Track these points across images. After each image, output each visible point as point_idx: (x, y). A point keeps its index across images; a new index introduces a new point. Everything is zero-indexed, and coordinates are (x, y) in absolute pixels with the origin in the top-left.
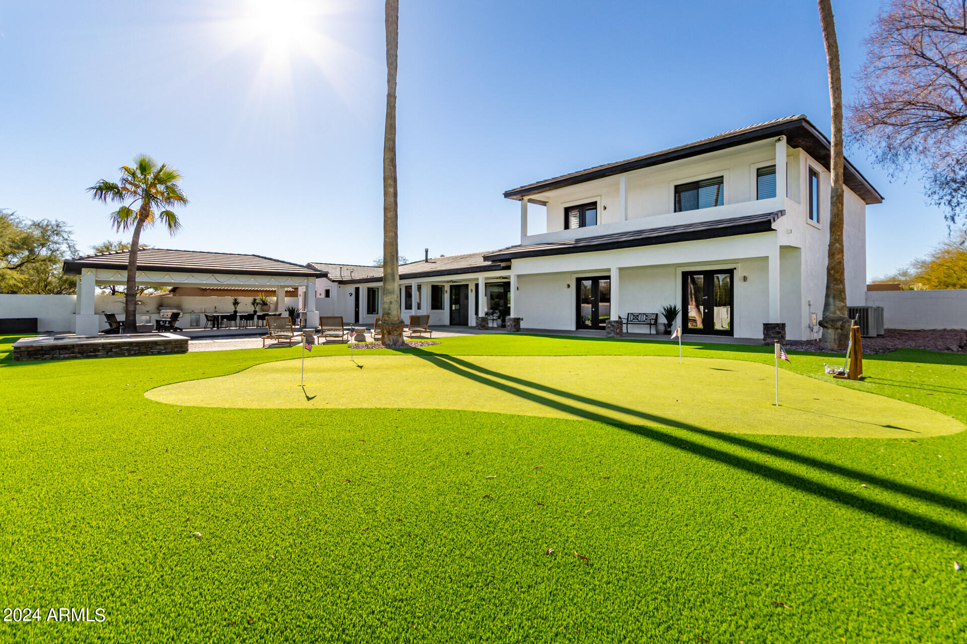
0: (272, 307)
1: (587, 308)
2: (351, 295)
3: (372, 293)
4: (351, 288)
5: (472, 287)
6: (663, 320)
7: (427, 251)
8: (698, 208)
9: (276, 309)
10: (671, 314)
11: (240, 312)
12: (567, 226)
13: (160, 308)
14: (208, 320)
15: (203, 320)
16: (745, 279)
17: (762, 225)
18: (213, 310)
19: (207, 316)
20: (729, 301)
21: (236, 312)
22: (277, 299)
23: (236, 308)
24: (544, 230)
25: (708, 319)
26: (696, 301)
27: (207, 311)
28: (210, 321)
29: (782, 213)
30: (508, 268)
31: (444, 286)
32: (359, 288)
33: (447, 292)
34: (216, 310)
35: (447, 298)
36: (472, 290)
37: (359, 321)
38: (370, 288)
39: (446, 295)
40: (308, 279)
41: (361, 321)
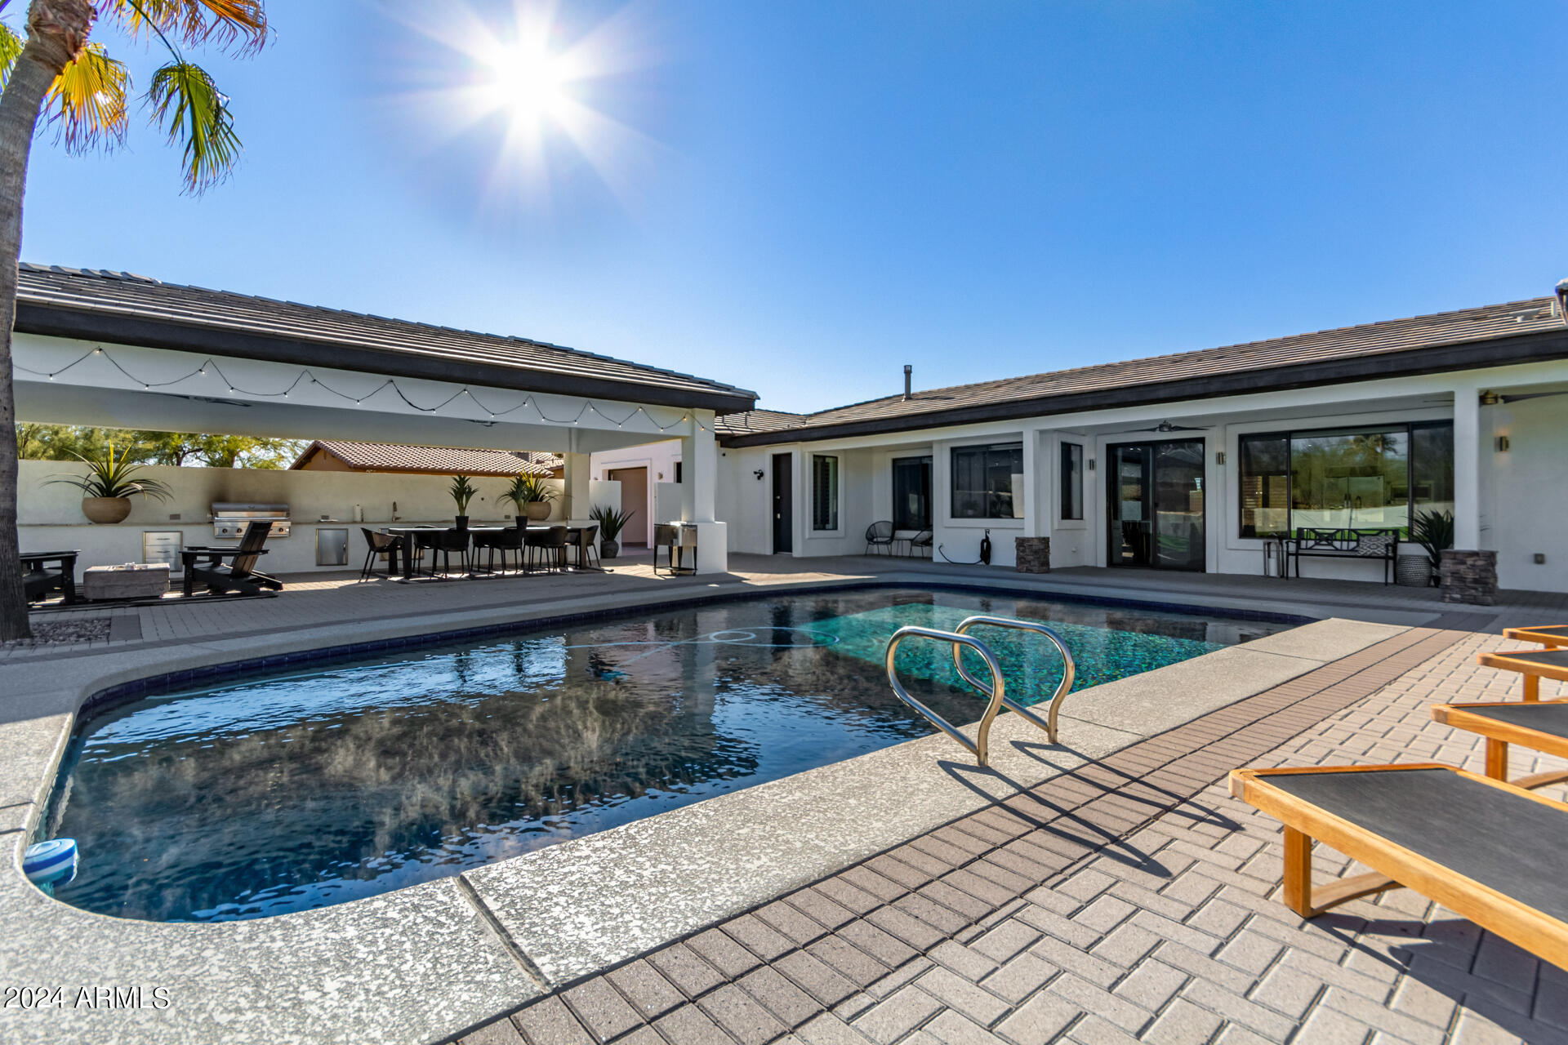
0: (555, 507)
2: (760, 475)
3: (823, 468)
4: (763, 458)
7: (908, 372)
9: (565, 514)
11: (478, 522)
13: (216, 506)
14: (373, 547)
15: (358, 551)
18: (386, 513)
19: (368, 534)
21: (462, 521)
22: (568, 486)
23: (462, 508)
27: (369, 517)
28: (381, 550)
31: (1081, 446)
32: (789, 455)
33: (1092, 465)
34: (397, 514)
35: (1092, 484)
36: (1220, 459)
37: (790, 550)
38: (824, 457)
39: (1089, 476)
40: (693, 417)
41: (798, 551)
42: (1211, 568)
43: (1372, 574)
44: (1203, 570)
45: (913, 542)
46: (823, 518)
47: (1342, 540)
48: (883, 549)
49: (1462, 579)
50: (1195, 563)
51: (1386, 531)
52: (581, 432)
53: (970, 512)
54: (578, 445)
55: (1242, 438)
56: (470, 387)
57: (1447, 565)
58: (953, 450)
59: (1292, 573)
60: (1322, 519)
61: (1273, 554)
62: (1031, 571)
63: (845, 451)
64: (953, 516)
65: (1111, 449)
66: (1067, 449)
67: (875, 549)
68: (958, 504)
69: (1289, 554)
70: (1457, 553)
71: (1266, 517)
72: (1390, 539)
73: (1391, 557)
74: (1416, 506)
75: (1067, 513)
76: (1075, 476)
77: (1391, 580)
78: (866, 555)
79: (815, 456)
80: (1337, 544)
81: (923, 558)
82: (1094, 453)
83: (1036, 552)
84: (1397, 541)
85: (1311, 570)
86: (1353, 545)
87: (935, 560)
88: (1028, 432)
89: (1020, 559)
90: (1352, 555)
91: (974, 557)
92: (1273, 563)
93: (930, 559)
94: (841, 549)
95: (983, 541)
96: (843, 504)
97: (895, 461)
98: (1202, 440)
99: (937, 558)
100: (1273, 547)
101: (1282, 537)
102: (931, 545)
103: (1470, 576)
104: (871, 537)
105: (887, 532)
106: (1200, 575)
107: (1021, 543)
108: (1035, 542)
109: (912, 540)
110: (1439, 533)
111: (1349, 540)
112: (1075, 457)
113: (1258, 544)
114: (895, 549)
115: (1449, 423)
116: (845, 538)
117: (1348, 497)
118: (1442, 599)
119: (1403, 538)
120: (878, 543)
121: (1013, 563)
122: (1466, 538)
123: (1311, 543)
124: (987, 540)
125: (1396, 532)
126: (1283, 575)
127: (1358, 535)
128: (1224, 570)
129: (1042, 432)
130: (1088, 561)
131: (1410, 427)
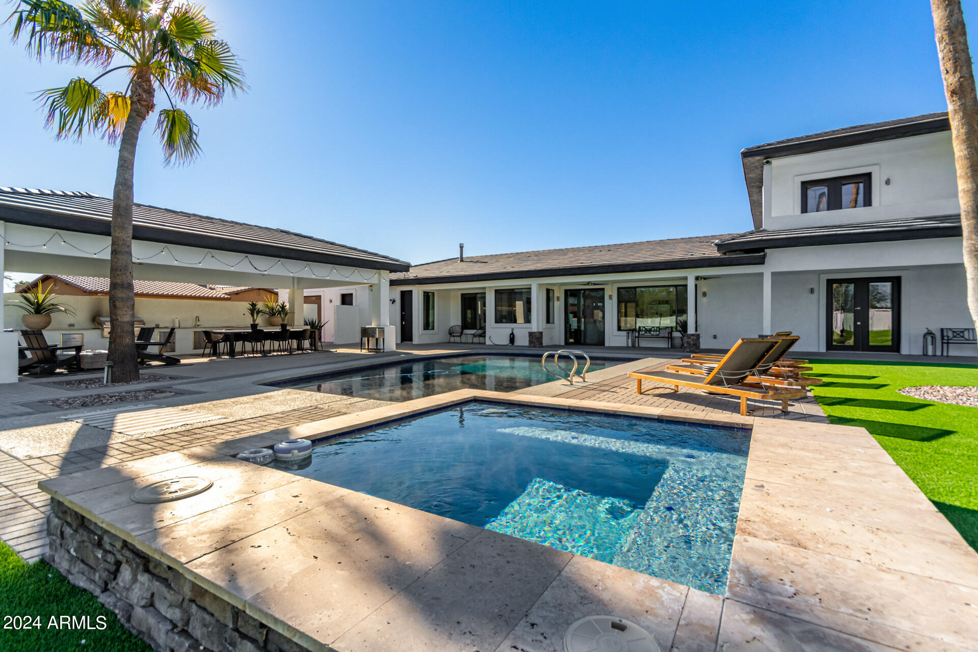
2: (394, 302)
3: (428, 298)
4: (395, 293)
7: (462, 247)
9: (290, 323)
12: (804, 208)
13: (102, 319)
18: (191, 322)
21: (255, 326)
31: (553, 290)
32: (411, 292)
33: (558, 299)
34: (198, 323)
35: (558, 307)
36: (610, 297)
37: (411, 340)
38: (428, 293)
39: (557, 304)
40: (380, 274)
41: (416, 340)
42: (607, 344)
43: (663, 344)
44: (604, 345)
45: (474, 335)
46: (428, 325)
47: (654, 331)
48: (457, 339)
49: (690, 344)
50: (600, 342)
51: (668, 327)
52: (300, 279)
53: (504, 320)
54: (298, 285)
55: (619, 289)
56: (281, 259)
57: (685, 339)
58: (496, 291)
59: (637, 345)
60: (648, 323)
61: (630, 337)
62: (535, 347)
63: (438, 290)
64: (496, 322)
65: (566, 291)
66: (548, 291)
67: (452, 339)
68: (498, 318)
69: (636, 337)
70: (688, 335)
71: (626, 322)
72: (670, 330)
73: (670, 338)
74: (678, 318)
75: (548, 321)
76: (551, 304)
77: (670, 346)
78: (449, 342)
79: (424, 292)
80: (652, 333)
81: (480, 343)
82: (559, 293)
83: (538, 338)
84: (672, 331)
85: (644, 343)
86: (658, 333)
87: (487, 344)
88: (534, 284)
89: (530, 342)
90: (657, 337)
91: (506, 341)
92: (630, 341)
93: (485, 343)
94: (436, 340)
95: (511, 334)
96: (437, 316)
97: (462, 295)
98: (603, 289)
99: (488, 342)
100: (630, 334)
101: (634, 330)
102: (485, 336)
103: (692, 343)
104: (451, 333)
105: (459, 330)
106: (602, 347)
107: (531, 334)
108: (537, 334)
109: (473, 334)
110: (684, 326)
111: (656, 331)
112: (551, 295)
113: (625, 333)
114: (463, 339)
115: (686, 286)
116: (439, 332)
117: (657, 314)
118: (684, 352)
119: (674, 330)
120: (454, 336)
121: (527, 344)
122: (691, 330)
123: (643, 332)
124: (512, 334)
125: (672, 327)
126: (633, 346)
127: (659, 329)
128: (612, 345)
129: (539, 284)
130: (557, 343)
131: (676, 286)
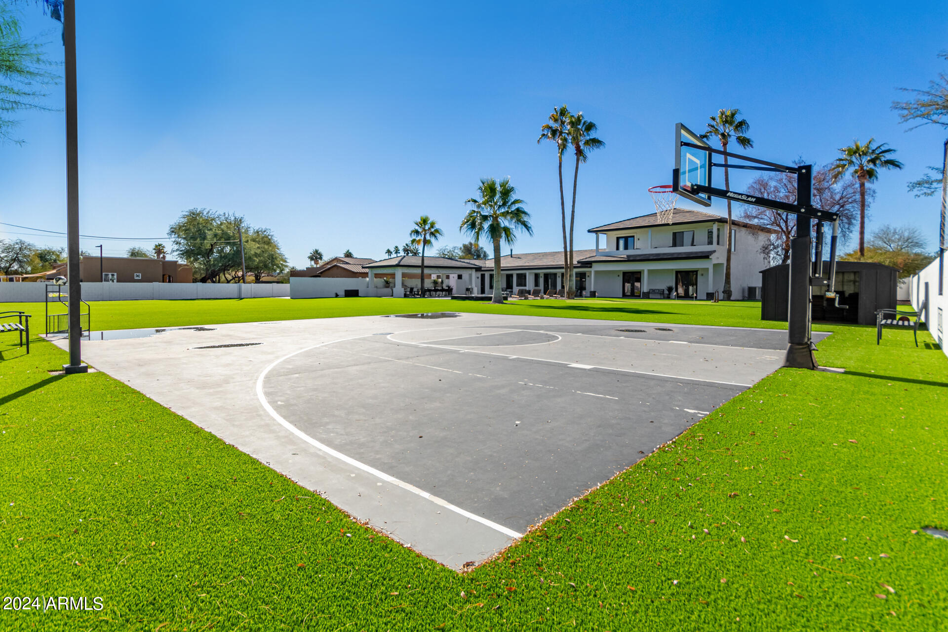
1: (628, 286)
3: (491, 277)
5: (559, 275)
6: (666, 292)
8: (683, 246)
10: (670, 289)
12: (618, 248)
16: (702, 275)
17: (706, 256)
20: (695, 284)
24: (605, 247)
25: (686, 291)
26: (682, 283)
29: (715, 251)
30: (591, 267)
31: (539, 274)
33: (541, 277)
46: (492, 287)
58: (517, 274)
64: (517, 286)
65: (545, 274)
66: (536, 274)
75: (536, 286)
76: (539, 279)
79: (490, 274)
102: (513, 292)
